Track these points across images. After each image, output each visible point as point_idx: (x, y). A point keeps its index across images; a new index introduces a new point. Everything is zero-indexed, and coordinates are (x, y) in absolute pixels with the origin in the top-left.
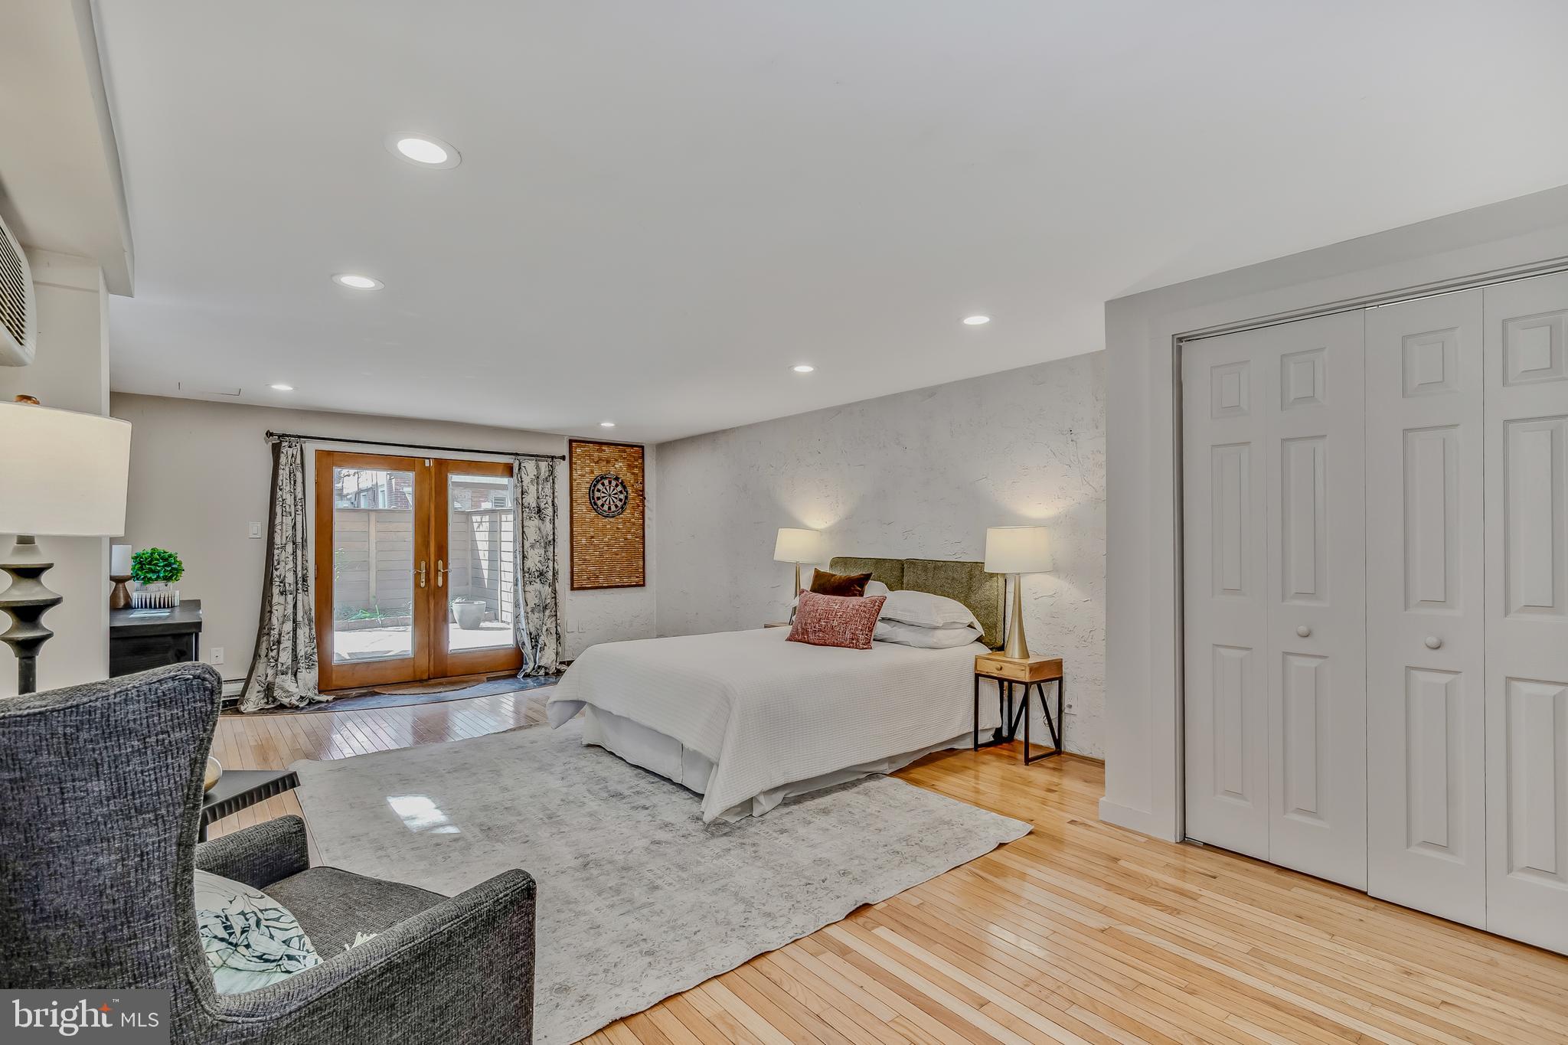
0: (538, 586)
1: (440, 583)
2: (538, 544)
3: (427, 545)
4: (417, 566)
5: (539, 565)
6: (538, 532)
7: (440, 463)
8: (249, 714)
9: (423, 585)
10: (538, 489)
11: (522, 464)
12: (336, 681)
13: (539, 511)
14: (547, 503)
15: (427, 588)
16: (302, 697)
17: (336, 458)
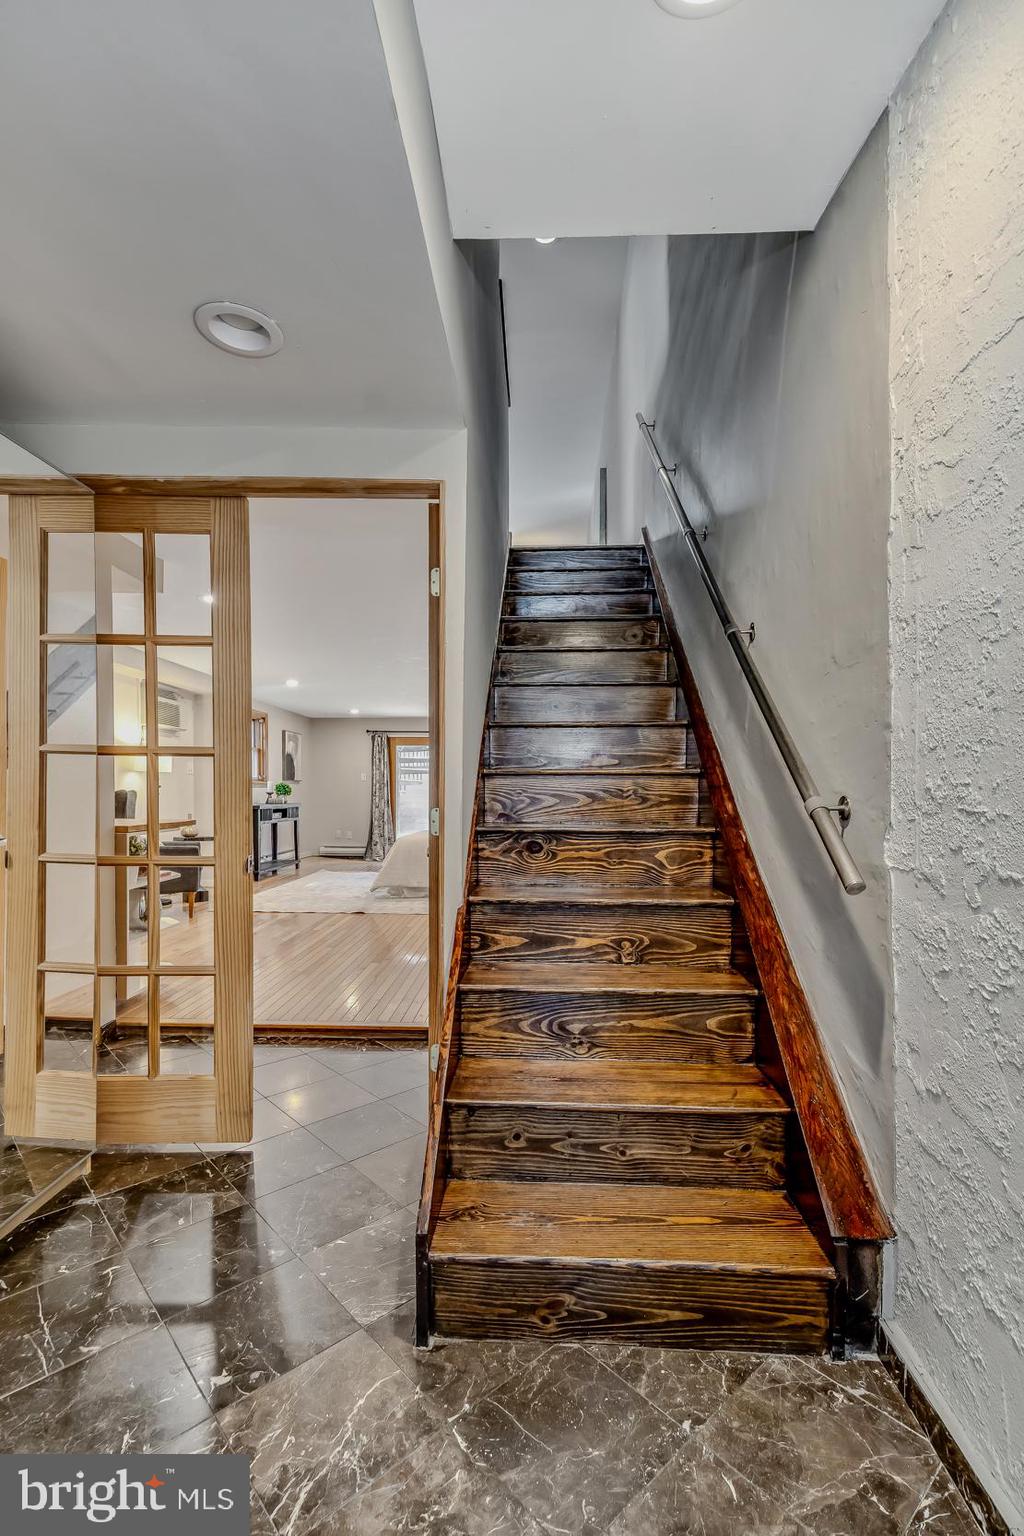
17: (397, 741)
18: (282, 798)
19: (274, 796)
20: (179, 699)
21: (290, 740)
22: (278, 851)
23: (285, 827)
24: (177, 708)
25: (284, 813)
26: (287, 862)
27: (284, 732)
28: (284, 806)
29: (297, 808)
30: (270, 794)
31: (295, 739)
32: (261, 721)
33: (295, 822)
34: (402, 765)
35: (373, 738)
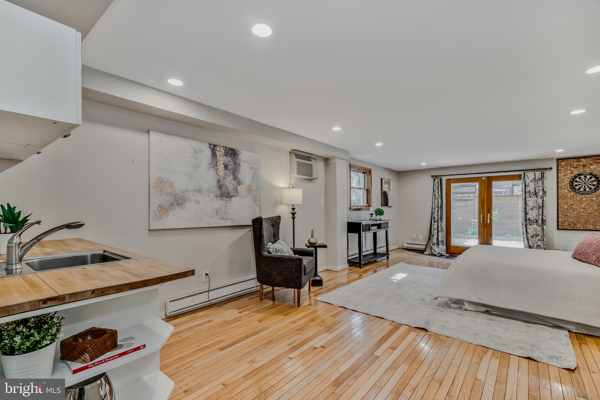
0: (535, 226)
1: (489, 222)
2: (536, 208)
3: (483, 208)
4: (479, 216)
5: (536, 217)
6: (536, 203)
7: (488, 178)
8: (426, 255)
9: (482, 222)
10: (535, 185)
11: (526, 174)
12: (452, 250)
13: (536, 194)
14: (539, 190)
15: (483, 224)
16: (439, 253)
17: (452, 181)
18: (378, 217)
19: (374, 216)
20: (313, 160)
21: (385, 184)
22: (377, 247)
23: (381, 234)
24: (311, 166)
25: (379, 226)
26: (382, 255)
27: (382, 179)
28: (379, 222)
29: (387, 223)
30: (372, 215)
31: (388, 183)
32: (368, 173)
33: (387, 231)
34: (454, 196)
35: (434, 180)
